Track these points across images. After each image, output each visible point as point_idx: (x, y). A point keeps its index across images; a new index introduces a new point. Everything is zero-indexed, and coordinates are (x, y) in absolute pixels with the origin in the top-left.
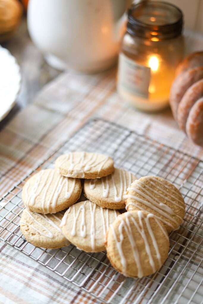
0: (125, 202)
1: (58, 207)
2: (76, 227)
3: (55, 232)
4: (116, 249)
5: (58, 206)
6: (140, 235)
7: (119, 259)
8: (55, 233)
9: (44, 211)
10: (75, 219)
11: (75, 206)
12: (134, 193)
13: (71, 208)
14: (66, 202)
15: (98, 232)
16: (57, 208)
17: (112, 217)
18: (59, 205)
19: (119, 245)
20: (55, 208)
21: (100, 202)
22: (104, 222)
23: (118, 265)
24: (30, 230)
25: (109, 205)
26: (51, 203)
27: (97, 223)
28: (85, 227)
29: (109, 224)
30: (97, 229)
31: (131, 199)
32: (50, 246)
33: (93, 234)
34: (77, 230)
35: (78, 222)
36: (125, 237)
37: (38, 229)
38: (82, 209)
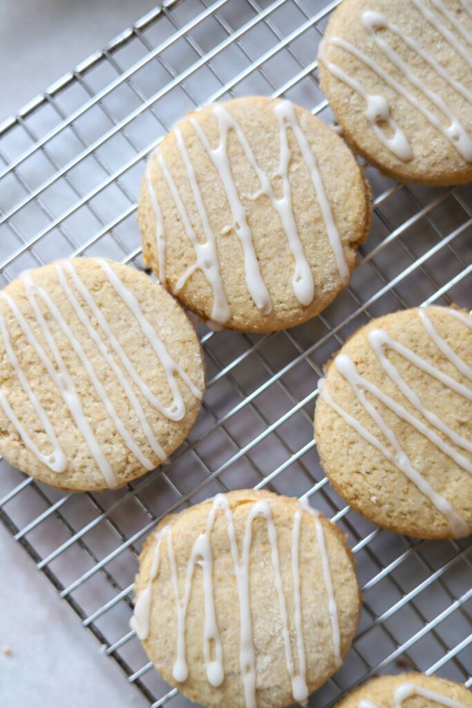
2: (187, 648)
3: (77, 452)
8: (74, 456)
15: (265, 661)
27: (260, 623)
33: (248, 669)
35: (192, 622)
37: (20, 419)
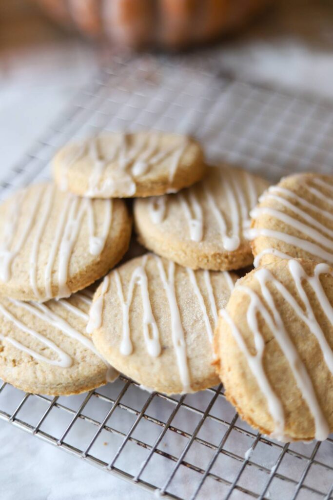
0: (251, 249)
1: (73, 281)
2: (131, 330)
3: (75, 350)
4: (249, 377)
5: (75, 278)
6: (303, 325)
7: (262, 403)
8: (75, 354)
9: (36, 294)
10: (125, 309)
11: (119, 273)
12: (273, 222)
13: (110, 278)
14: (93, 265)
15: (192, 337)
16: (71, 281)
17: (223, 293)
18: (77, 274)
19: (254, 367)
20: (67, 283)
21: (183, 255)
22: (203, 308)
23: (260, 418)
24: (5, 349)
25: (208, 261)
26: (53, 272)
27: (185, 313)
28: (154, 326)
29: (218, 309)
30: (189, 329)
31: (268, 238)
32: (66, 388)
33: (179, 343)
34: (134, 338)
35: (134, 315)
36: (268, 341)
37: (29, 347)
38: (138, 279)
